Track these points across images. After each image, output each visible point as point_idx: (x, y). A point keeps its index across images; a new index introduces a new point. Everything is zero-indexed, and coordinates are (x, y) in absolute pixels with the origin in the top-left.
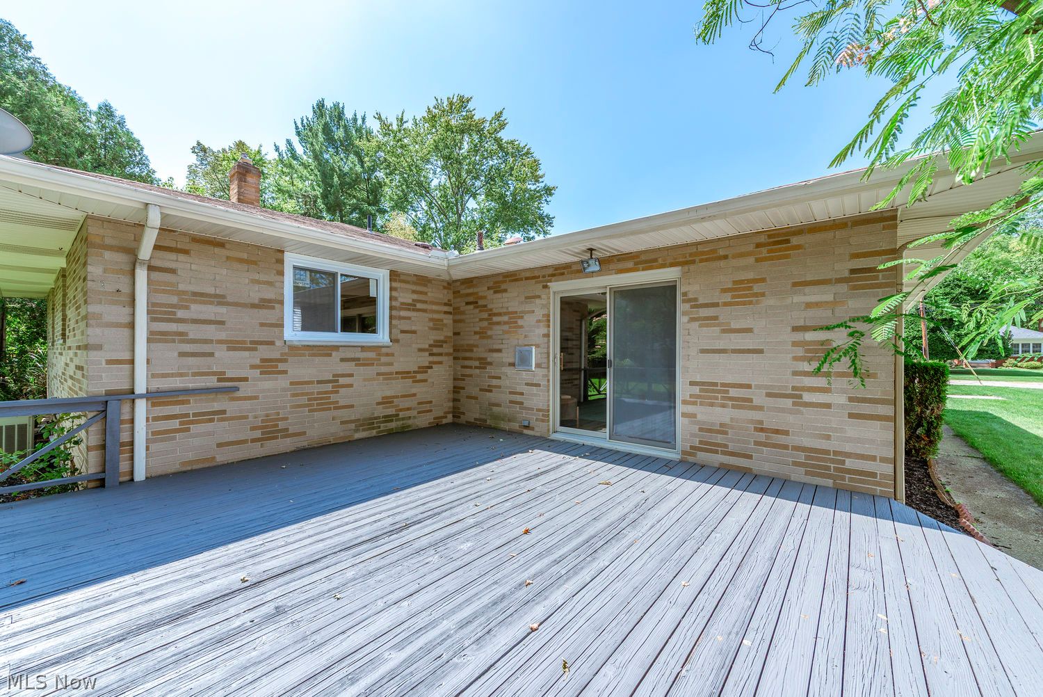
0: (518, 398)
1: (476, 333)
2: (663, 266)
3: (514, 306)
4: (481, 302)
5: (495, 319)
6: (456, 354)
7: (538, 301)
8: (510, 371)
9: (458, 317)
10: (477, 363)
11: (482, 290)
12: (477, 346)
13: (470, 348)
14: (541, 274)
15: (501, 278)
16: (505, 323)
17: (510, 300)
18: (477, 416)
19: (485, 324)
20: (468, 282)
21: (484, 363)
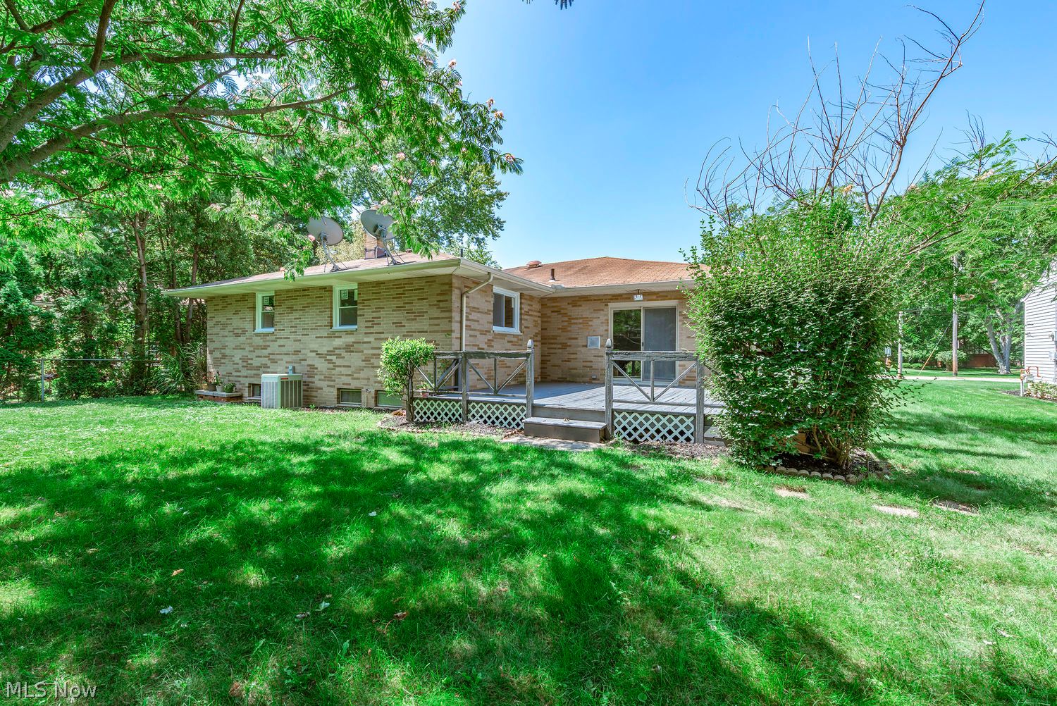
0: (588, 364)
1: (559, 329)
2: (670, 299)
3: (587, 314)
4: (562, 311)
5: (573, 321)
6: (544, 341)
7: (602, 312)
8: (583, 350)
9: (545, 319)
10: (560, 346)
11: (564, 305)
12: (560, 336)
13: (555, 338)
14: (604, 298)
15: (577, 299)
16: (580, 323)
17: (584, 311)
18: (560, 376)
19: (566, 324)
20: (554, 299)
21: (565, 346)
